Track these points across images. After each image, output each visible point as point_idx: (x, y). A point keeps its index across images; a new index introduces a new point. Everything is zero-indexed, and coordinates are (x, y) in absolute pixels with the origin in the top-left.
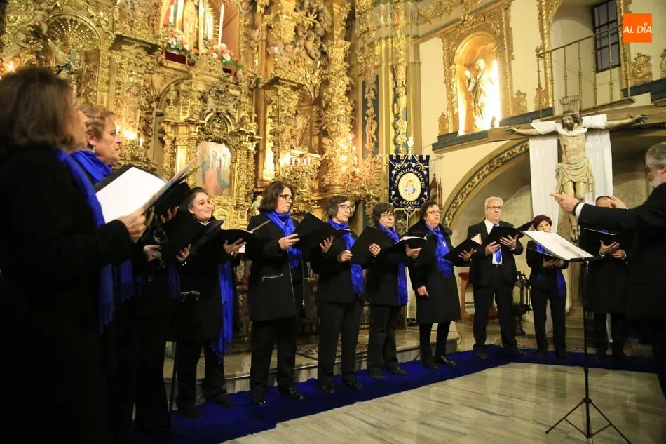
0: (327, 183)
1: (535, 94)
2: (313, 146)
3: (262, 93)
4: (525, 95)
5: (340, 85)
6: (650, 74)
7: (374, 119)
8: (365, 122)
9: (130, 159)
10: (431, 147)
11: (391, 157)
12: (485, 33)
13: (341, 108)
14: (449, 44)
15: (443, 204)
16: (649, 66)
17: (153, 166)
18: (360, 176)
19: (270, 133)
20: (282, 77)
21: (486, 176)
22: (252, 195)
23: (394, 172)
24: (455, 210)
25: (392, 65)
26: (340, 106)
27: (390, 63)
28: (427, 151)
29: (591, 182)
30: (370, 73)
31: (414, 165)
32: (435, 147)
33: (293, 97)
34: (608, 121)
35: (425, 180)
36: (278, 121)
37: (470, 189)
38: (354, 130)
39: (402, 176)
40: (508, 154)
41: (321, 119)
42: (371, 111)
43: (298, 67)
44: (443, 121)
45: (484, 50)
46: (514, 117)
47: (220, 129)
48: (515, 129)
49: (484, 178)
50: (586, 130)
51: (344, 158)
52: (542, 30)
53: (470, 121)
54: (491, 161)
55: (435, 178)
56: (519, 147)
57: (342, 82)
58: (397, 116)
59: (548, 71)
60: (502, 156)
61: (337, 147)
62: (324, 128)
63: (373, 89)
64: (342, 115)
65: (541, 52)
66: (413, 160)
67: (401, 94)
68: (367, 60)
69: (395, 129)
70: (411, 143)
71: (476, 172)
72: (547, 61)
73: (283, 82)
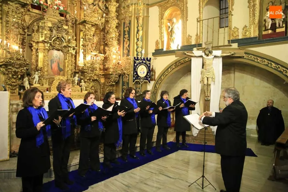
0: (107, 67)
1: (195, 37)
2: (101, 50)
3: (78, 26)
4: (191, 37)
5: (114, 23)
6: (238, 36)
7: (128, 40)
8: (124, 41)
9: (16, 59)
10: (152, 54)
11: (135, 58)
12: (177, 7)
13: (113, 34)
14: (162, 10)
15: (156, 79)
16: (238, 32)
17: (28, 63)
18: (121, 64)
19: (82, 46)
20: (87, 20)
21: (174, 69)
22: (74, 74)
23: (136, 64)
24: (160, 81)
25: (137, 17)
26: (113, 33)
27: (136, 16)
28: (150, 56)
29: (213, 78)
30: (127, 19)
31: (144, 62)
32: (154, 54)
33: (92, 29)
34: (222, 53)
35: (149, 68)
36: (86, 40)
37: (167, 73)
38: (119, 44)
39: (139, 66)
40: (183, 61)
41: (104, 38)
42: (127, 36)
43: (95, 13)
44: (157, 43)
45: (176, 14)
46: (186, 46)
47: (59, 44)
48: (186, 53)
49: (173, 69)
50: (213, 57)
51: (114, 57)
52: (200, 10)
53: (168, 45)
54: (176, 63)
55: (153, 67)
56: (188, 58)
57: (114, 22)
58: (138, 39)
59: (201, 28)
60: (180, 61)
61: (112, 51)
62: (106, 42)
63: (128, 27)
64: (114, 37)
65: (199, 20)
66: (144, 59)
67: (140, 30)
68: (126, 13)
69: (137, 45)
70: (143, 52)
71: (170, 67)
72: (201, 24)
73: (88, 22)
